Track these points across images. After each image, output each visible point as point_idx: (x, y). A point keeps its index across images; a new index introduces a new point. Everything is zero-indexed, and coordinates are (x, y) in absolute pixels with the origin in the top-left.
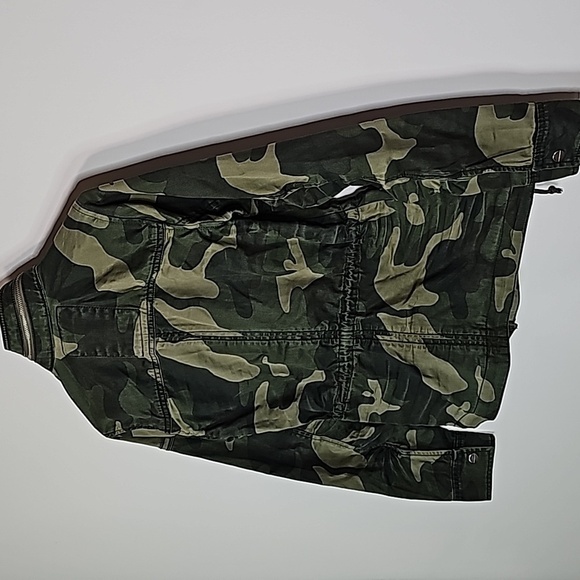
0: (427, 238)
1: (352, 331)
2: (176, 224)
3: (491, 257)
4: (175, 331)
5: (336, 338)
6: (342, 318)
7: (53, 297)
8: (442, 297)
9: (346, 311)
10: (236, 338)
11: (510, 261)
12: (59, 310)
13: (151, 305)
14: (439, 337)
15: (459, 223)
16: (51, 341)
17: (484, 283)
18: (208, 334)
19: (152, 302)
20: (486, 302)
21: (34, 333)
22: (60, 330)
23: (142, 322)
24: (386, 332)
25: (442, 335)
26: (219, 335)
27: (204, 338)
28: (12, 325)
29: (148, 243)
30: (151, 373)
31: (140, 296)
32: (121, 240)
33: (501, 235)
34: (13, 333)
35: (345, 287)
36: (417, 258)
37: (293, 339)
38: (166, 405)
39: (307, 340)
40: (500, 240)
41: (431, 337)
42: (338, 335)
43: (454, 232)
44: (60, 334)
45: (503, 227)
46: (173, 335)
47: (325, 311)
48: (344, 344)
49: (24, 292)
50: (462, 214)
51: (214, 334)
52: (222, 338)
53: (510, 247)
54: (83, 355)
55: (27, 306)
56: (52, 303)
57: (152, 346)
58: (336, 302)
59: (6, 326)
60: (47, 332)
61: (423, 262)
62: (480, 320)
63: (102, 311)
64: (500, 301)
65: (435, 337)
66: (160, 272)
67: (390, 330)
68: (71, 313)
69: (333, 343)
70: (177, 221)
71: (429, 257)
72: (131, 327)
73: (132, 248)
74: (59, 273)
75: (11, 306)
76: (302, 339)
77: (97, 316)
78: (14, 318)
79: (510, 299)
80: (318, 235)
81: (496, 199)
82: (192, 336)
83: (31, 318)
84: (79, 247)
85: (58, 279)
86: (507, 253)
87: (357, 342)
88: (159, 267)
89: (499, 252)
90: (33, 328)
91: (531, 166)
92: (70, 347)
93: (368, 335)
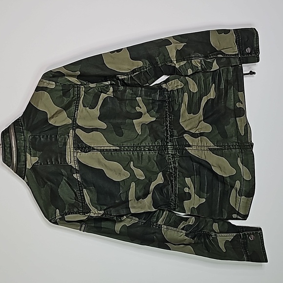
0: (200, 99)
1: (173, 145)
2: (86, 84)
3: (232, 107)
4: (86, 146)
5: (165, 149)
6: (167, 138)
7: (28, 130)
8: (214, 128)
9: (168, 134)
10: (116, 150)
11: (241, 109)
12: (31, 137)
13: (75, 132)
14: (216, 147)
15: (213, 89)
16: (25, 156)
17: (232, 120)
18: (102, 148)
19: (75, 130)
20: (235, 130)
21: (17, 149)
22: (30, 149)
23: (70, 141)
24: (189, 146)
25: (217, 146)
26: (108, 148)
27: (100, 151)
28: (7, 144)
29: (73, 98)
30: (75, 176)
31: (69, 128)
32: (61, 97)
33: (234, 96)
34: (7, 148)
35: (166, 123)
36: (198, 110)
37: (144, 150)
38: (83, 193)
39: (152, 150)
40: (234, 98)
41: (212, 147)
42: (167, 149)
43: (212, 95)
44: (30, 152)
45: (234, 91)
46: (85, 148)
47: (158, 135)
48: (170, 152)
49: (14, 128)
50: (214, 84)
51: (105, 148)
52: (110, 150)
53: (239, 101)
54: (41, 164)
55: (15, 135)
56: (27, 133)
57: (75, 155)
58: (163, 131)
59: (4, 144)
60: (24, 151)
61: (201, 112)
62: (235, 139)
63: (51, 136)
64: (241, 129)
65: (214, 147)
66: (79, 111)
67: (191, 144)
68: (36, 139)
69: (164, 152)
70: (85, 83)
71: (203, 109)
72: (65, 144)
73: (66, 100)
74: (31, 116)
75: (8, 134)
76: (149, 150)
77: (49, 139)
78: (8, 140)
79: (246, 128)
80: (150, 95)
81: (227, 76)
82: (95, 149)
83: (17, 141)
84: (41, 100)
85: (31, 119)
86: (239, 105)
87: (176, 151)
88: (78, 108)
89: (235, 105)
90: (17, 147)
91: (238, 54)
92: (35, 160)
93: (181, 147)
